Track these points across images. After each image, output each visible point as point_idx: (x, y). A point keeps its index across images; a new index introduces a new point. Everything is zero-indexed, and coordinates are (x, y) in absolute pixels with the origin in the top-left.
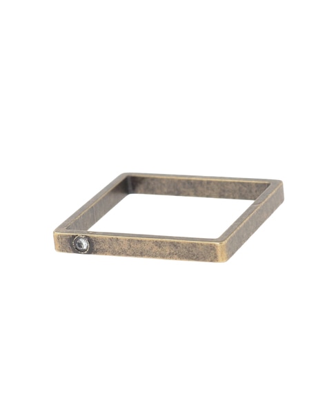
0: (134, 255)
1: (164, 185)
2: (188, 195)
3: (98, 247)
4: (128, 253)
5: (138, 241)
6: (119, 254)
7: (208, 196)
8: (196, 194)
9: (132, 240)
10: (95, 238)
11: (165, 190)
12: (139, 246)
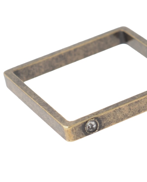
0: (134, 114)
1: (41, 67)
2: (61, 66)
3: (105, 122)
4: (129, 116)
5: (136, 102)
6: (122, 120)
7: (75, 61)
8: (67, 63)
9: (131, 104)
10: (102, 116)
11: (43, 70)
12: (137, 106)
